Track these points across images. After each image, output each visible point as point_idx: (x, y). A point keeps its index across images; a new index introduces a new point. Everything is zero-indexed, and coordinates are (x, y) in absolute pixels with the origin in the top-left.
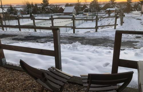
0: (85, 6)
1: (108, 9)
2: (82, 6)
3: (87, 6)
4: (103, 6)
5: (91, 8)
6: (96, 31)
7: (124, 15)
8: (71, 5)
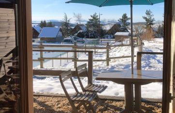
0: (78, 27)
1: (118, 34)
2: (73, 28)
3: (81, 27)
4: (108, 28)
5: (88, 31)
6: (108, 65)
7: (143, 43)
8: (51, 25)
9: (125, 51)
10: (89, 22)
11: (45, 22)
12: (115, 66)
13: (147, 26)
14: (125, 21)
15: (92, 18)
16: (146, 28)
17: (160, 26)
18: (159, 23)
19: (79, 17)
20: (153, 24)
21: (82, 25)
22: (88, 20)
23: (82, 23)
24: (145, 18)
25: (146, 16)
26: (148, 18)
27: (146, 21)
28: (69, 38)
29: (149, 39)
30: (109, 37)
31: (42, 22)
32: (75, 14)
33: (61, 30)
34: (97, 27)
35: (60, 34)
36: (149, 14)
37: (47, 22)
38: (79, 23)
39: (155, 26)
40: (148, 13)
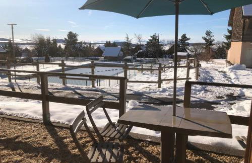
0: (138, 47)
2: (134, 48)
3: (141, 47)
4: (167, 48)
5: (147, 51)
6: (159, 87)
7: (200, 65)
8: (115, 45)
9: (182, 71)
10: (148, 42)
11: (109, 42)
12: (167, 89)
13: (207, 46)
14: (184, 41)
15: (152, 39)
16: (205, 48)
17: (219, 47)
18: (219, 44)
19: (139, 38)
20: (212, 45)
21: (143, 45)
22: (149, 41)
23: (142, 43)
24: (204, 38)
25: (206, 36)
26: (207, 38)
27: (206, 41)
28: (129, 57)
29: (207, 60)
30: (167, 57)
31: (107, 42)
32: (135, 35)
33: (122, 50)
34: (157, 47)
35: (122, 53)
36: (209, 35)
37: (111, 42)
38: (139, 44)
39: (215, 47)
40: (208, 33)
